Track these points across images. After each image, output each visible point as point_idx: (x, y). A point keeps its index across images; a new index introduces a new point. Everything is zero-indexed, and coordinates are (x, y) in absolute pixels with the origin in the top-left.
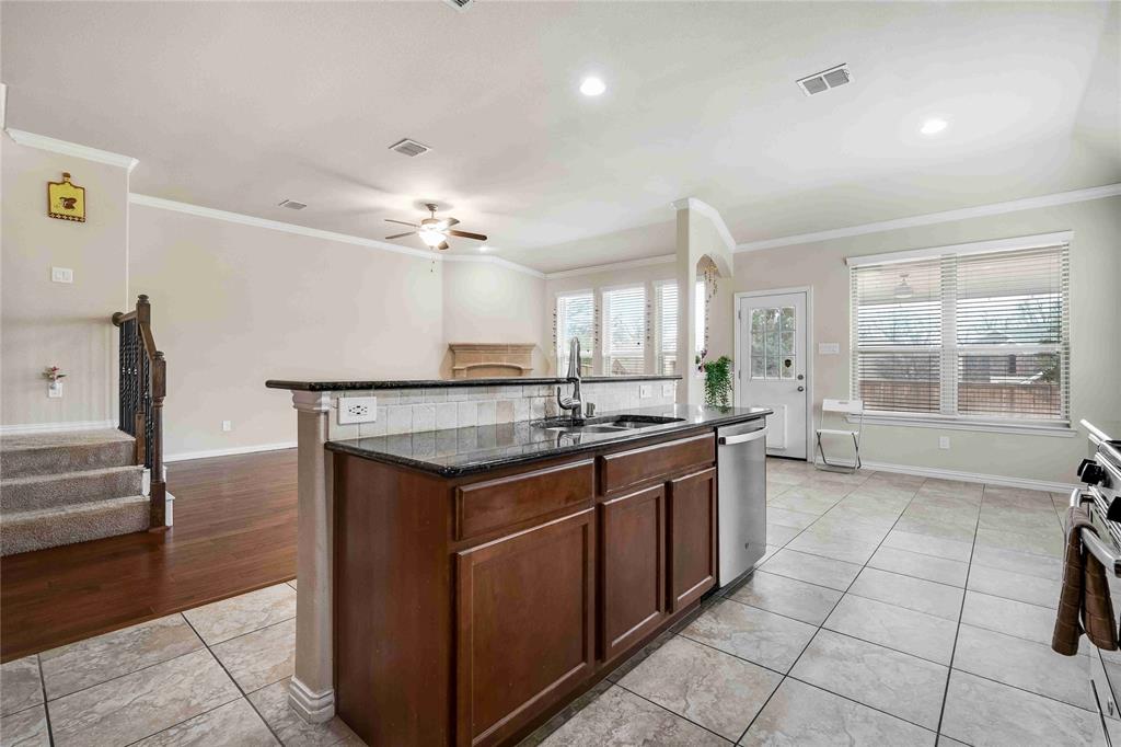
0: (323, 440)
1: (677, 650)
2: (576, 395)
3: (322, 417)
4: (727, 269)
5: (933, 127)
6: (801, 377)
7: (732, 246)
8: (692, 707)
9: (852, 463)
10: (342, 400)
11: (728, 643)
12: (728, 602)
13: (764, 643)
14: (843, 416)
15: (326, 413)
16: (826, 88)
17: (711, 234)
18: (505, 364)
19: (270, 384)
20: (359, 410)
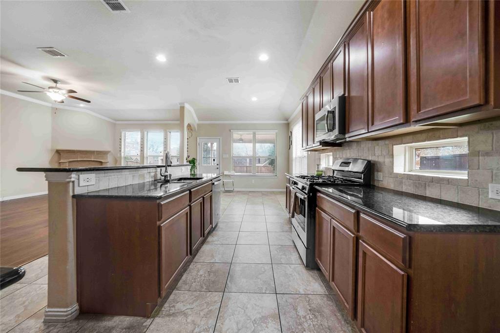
0: (71, 194)
1: (206, 248)
2: (166, 171)
3: (71, 184)
4: (195, 128)
5: (254, 99)
6: (218, 165)
7: (197, 121)
8: (217, 260)
9: (232, 189)
10: (81, 175)
11: (219, 242)
12: (214, 232)
13: (228, 239)
14: (229, 176)
15: (73, 182)
16: (233, 82)
17: (191, 116)
18: (93, 160)
19: (19, 170)
20: (88, 180)
